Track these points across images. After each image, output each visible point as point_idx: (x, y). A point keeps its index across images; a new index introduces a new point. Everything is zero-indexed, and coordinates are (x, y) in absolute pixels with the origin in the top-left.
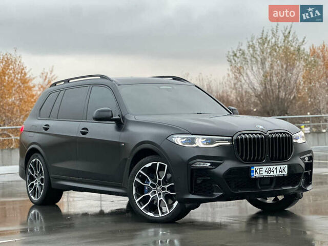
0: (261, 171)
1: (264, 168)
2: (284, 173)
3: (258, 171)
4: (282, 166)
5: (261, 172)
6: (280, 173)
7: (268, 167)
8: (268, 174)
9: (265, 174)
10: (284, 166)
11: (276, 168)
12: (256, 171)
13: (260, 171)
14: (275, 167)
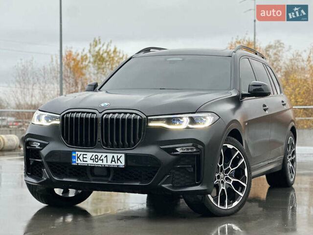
0: (85, 158)
1: (89, 155)
2: (119, 164)
3: (81, 157)
4: (115, 155)
5: (85, 160)
6: (113, 163)
7: (95, 154)
8: (95, 163)
9: (90, 162)
10: (119, 155)
11: (106, 156)
12: (78, 158)
13: (83, 158)
14: (104, 155)
